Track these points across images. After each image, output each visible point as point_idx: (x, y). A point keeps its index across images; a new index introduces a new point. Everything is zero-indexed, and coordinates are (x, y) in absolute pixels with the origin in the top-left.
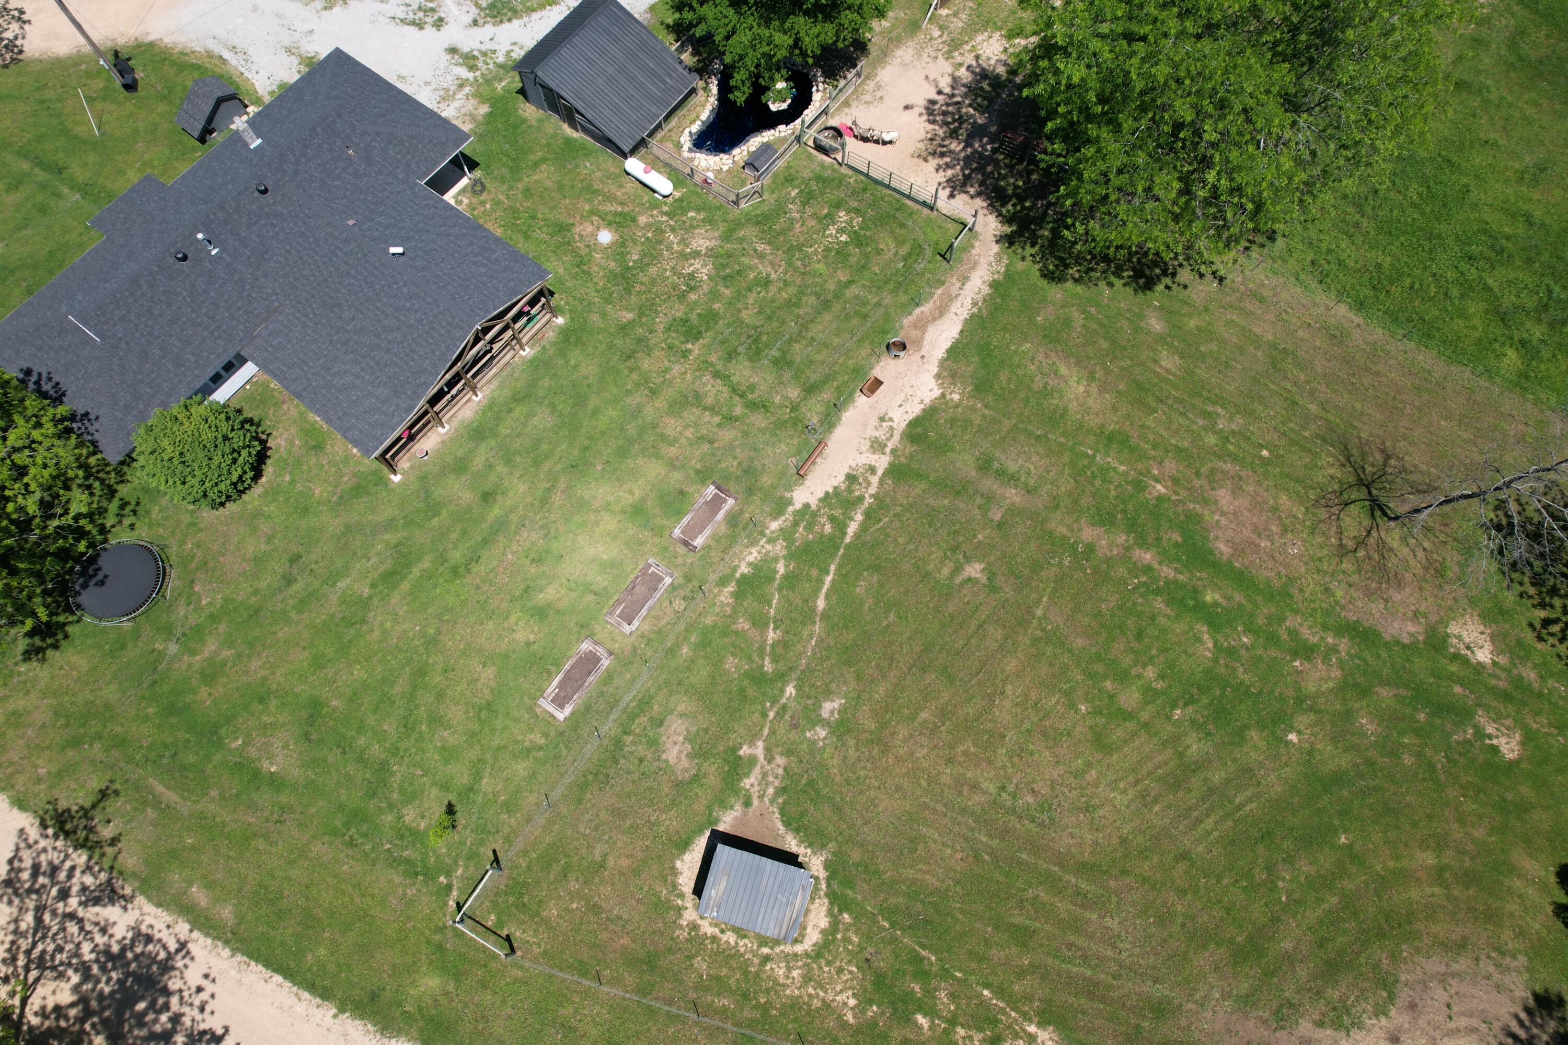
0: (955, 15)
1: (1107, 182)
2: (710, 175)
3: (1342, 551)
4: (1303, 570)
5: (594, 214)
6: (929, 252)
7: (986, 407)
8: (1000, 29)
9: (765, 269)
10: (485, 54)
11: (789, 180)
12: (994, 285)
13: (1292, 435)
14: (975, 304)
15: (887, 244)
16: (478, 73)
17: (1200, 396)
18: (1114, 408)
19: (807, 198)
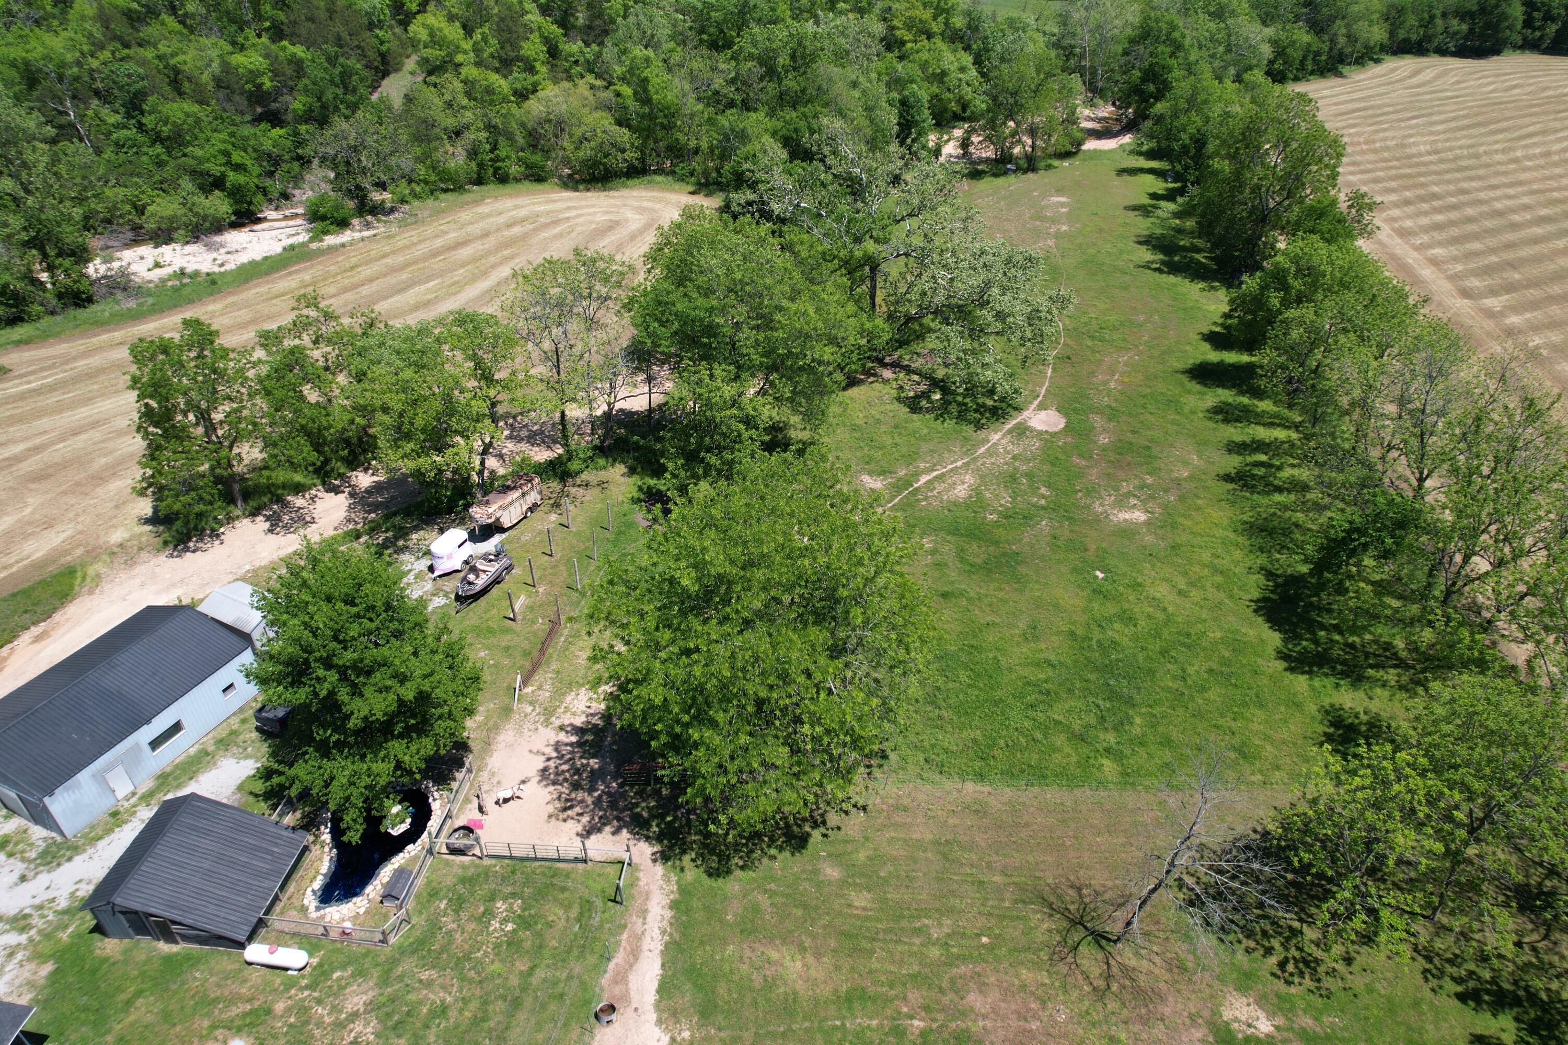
0: (540, 688)
1: (726, 772)
2: (348, 924)
3: (1100, 994)
4: (1081, 1031)
5: (217, 1027)
6: (599, 903)
7: (720, 1029)
8: (583, 685)
9: (436, 996)
10: (40, 907)
11: (433, 894)
12: (674, 905)
13: (997, 912)
14: (663, 932)
15: (555, 913)
16: (33, 932)
17: (902, 917)
18: (837, 968)
19: (458, 904)
